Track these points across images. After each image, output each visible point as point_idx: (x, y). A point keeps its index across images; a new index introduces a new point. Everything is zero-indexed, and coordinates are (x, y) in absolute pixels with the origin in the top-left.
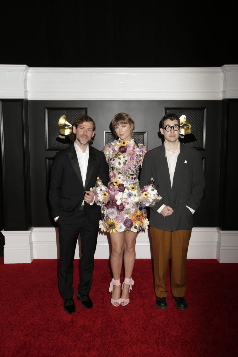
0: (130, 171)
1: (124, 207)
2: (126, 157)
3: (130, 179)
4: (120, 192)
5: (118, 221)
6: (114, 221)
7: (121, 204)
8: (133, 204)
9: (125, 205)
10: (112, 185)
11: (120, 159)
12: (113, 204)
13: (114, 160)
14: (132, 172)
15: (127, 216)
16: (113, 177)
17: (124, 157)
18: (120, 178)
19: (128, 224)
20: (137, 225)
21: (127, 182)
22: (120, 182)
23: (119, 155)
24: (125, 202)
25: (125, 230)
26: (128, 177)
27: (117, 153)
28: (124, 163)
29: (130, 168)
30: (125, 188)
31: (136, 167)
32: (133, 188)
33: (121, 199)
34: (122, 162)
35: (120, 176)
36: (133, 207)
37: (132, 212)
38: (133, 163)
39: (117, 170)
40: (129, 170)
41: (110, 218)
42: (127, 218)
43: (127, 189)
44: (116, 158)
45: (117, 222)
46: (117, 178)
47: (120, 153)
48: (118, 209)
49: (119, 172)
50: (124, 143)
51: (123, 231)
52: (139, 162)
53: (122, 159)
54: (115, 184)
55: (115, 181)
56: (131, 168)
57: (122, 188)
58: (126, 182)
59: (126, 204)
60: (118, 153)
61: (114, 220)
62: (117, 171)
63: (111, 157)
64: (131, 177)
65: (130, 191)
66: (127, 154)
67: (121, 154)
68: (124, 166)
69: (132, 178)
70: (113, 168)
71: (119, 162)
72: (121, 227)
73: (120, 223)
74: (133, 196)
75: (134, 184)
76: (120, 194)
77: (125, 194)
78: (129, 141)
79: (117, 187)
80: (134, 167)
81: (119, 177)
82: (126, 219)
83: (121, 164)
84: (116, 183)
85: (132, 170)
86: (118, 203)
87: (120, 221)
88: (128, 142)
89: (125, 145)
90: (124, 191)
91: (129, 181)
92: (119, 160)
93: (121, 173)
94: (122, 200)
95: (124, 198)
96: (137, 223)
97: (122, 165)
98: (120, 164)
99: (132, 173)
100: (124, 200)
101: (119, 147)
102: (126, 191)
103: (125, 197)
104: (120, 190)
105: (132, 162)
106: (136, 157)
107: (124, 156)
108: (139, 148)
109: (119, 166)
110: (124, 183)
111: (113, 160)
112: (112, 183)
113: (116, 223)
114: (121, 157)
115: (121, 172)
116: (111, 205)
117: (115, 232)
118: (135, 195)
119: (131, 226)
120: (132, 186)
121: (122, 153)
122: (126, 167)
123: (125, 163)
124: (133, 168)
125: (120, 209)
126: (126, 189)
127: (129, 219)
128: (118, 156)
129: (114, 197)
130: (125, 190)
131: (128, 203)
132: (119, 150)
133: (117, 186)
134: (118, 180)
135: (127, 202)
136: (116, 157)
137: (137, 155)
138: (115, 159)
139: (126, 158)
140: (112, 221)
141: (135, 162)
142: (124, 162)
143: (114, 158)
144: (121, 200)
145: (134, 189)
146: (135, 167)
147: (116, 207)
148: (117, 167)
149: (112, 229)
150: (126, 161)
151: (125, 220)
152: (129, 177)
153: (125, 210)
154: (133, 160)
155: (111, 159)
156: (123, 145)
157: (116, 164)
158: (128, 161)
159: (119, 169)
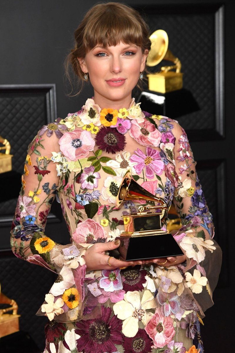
1: (150, 342)
2: (130, 163)
4: (132, 290)
7: (141, 333)
9: (153, 335)
11: (110, 171)
12: (108, 336)
13: (91, 179)
17: (124, 165)
23: (105, 160)
24: (151, 324)
27: (92, 155)
33: (137, 314)
36: (176, 339)
38: (159, 182)
39: (106, 213)
44: (96, 170)
47: (103, 154)
49: (115, 220)
50: (109, 117)
53: (119, 171)
57: (132, 275)
59: (155, 329)
60: (97, 153)
62: (107, 218)
63: (78, 171)
66: (129, 155)
67: (110, 155)
71: (113, 184)
77: (146, 293)
78: (128, 108)
80: (163, 195)
86: (129, 330)
88: (123, 114)
89: (114, 124)
90: (144, 285)
93: (121, 223)
94: (140, 320)
95: (148, 311)
98: (114, 189)
100: (146, 318)
101: (96, 133)
102: (149, 283)
103: (149, 307)
104: (130, 283)
105: (155, 178)
106: (162, 159)
107: (121, 160)
108: (160, 128)
109: (113, 200)
111: (86, 178)
114: (114, 163)
115: (119, 218)
121: (114, 152)
125: (137, 351)
126: (147, 277)
128: (101, 163)
129: (111, 310)
130: (145, 281)
131: (160, 328)
132: (97, 144)
135: (158, 323)
136: (96, 167)
137: (162, 154)
138: (95, 175)
139: (131, 169)
143: (88, 170)
144: (138, 320)
146: (168, 197)
147: (121, 347)
150: (134, 178)
154: (159, 172)
155: (78, 178)
156: (106, 123)
157: (103, 193)
158: (141, 175)
159: (112, 210)
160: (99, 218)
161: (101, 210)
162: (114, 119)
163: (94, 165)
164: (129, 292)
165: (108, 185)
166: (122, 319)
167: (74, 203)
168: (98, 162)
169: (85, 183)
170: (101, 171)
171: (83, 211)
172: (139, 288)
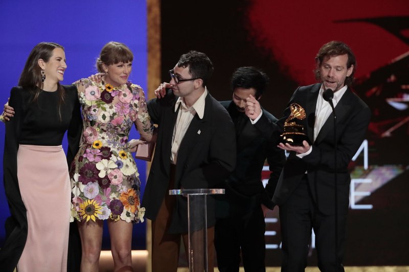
0: (120, 129)
1: (110, 182)
2: (114, 107)
3: (119, 142)
4: (105, 158)
5: (101, 202)
6: (94, 203)
7: (106, 177)
8: (123, 179)
9: (111, 179)
10: (90, 148)
11: (104, 109)
12: (93, 176)
13: (95, 110)
14: (122, 130)
15: (113, 196)
16: (91, 135)
17: (111, 108)
18: (103, 138)
19: (116, 208)
20: (131, 211)
21: (115, 145)
22: (104, 143)
24: (111, 174)
25: (111, 216)
26: (115, 138)
28: (110, 117)
29: (120, 126)
30: (112, 153)
31: (130, 124)
32: (123, 155)
33: (106, 169)
34: (108, 115)
35: (104, 135)
36: (122, 183)
37: (121, 190)
38: (125, 118)
39: (98, 126)
40: (118, 127)
41: (87, 198)
42: (114, 198)
43: (115, 155)
44: (98, 107)
45: (98, 204)
46: (99, 137)
47: (102, 102)
48: (100, 184)
49: (102, 129)
50: (109, 88)
51: (107, 218)
52: (134, 118)
53: (108, 109)
54: (94, 147)
55: (96, 142)
56: (122, 126)
57: (106, 153)
58: (112, 145)
59: (113, 177)
61: (95, 200)
62: (99, 128)
63: (90, 105)
64: (120, 138)
65: (119, 159)
66: (114, 104)
68: (110, 121)
69: (122, 141)
70: (93, 123)
71: (104, 114)
72: (104, 213)
73: (103, 205)
74: (124, 166)
75: (124, 149)
76: (105, 161)
77: (111, 162)
79: (100, 151)
80: (125, 124)
81: (102, 136)
82: (112, 200)
83: (106, 118)
84: (97, 145)
85: (122, 129)
86: (102, 175)
87: (103, 203)
88: (116, 88)
89: (110, 91)
90: (110, 158)
91: (117, 144)
92: (103, 113)
93: (105, 131)
94: (106, 172)
95: (110, 169)
96: (130, 208)
97: (108, 119)
98: (104, 117)
99: (122, 133)
100: (109, 171)
101: (102, 91)
102: (113, 158)
103: (112, 167)
104: (105, 156)
105: (123, 116)
106: (130, 108)
107: (110, 105)
108: (133, 92)
109: (103, 121)
110: (109, 146)
111: (93, 109)
112: (90, 145)
113: (96, 206)
114: (107, 106)
115: (105, 129)
116: (90, 177)
117: (94, 220)
118: (127, 166)
119: (121, 211)
120: (122, 152)
121: (107, 102)
122: (114, 124)
123: (112, 118)
124: (124, 126)
125: (104, 184)
126: (112, 155)
127: (118, 201)
128: (101, 105)
129: (95, 166)
131: (116, 177)
132: (101, 97)
133: (99, 149)
134: (100, 140)
135: (115, 175)
136: (98, 106)
137: (131, 106)
138: (97, 109)
139: (114, 110)
140: (90, 203)
141: (128, 117)
142: (112, 115)
143: (94, 106)
145: (125, 157)
146: (128, 125)
147: (97, 181)
148: (100, 122)
149: (90, 215)
150: (114, 114)
151: (111, 202)
152: (118, 139)
153: (110, 186)
154: (125, 114)
155: (89, 108)
156: (108, 90)
157: (99, 117)
158: (117, 114)
159: (102, 125)
160: (95, 127)
161: (97, 124)
162: (111, 89)
163: (97, 105)
164: (103, 160)
165: (102, 114)
166: (99, 169)
167: (86, 118)
168: (100, 104)
169: (92, 112)
170: (100, 108)
171: (89, 123)
172: (108, 159)
